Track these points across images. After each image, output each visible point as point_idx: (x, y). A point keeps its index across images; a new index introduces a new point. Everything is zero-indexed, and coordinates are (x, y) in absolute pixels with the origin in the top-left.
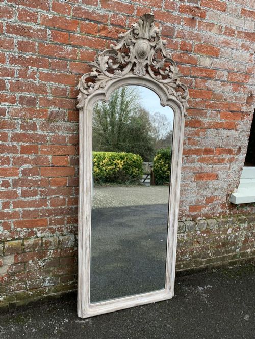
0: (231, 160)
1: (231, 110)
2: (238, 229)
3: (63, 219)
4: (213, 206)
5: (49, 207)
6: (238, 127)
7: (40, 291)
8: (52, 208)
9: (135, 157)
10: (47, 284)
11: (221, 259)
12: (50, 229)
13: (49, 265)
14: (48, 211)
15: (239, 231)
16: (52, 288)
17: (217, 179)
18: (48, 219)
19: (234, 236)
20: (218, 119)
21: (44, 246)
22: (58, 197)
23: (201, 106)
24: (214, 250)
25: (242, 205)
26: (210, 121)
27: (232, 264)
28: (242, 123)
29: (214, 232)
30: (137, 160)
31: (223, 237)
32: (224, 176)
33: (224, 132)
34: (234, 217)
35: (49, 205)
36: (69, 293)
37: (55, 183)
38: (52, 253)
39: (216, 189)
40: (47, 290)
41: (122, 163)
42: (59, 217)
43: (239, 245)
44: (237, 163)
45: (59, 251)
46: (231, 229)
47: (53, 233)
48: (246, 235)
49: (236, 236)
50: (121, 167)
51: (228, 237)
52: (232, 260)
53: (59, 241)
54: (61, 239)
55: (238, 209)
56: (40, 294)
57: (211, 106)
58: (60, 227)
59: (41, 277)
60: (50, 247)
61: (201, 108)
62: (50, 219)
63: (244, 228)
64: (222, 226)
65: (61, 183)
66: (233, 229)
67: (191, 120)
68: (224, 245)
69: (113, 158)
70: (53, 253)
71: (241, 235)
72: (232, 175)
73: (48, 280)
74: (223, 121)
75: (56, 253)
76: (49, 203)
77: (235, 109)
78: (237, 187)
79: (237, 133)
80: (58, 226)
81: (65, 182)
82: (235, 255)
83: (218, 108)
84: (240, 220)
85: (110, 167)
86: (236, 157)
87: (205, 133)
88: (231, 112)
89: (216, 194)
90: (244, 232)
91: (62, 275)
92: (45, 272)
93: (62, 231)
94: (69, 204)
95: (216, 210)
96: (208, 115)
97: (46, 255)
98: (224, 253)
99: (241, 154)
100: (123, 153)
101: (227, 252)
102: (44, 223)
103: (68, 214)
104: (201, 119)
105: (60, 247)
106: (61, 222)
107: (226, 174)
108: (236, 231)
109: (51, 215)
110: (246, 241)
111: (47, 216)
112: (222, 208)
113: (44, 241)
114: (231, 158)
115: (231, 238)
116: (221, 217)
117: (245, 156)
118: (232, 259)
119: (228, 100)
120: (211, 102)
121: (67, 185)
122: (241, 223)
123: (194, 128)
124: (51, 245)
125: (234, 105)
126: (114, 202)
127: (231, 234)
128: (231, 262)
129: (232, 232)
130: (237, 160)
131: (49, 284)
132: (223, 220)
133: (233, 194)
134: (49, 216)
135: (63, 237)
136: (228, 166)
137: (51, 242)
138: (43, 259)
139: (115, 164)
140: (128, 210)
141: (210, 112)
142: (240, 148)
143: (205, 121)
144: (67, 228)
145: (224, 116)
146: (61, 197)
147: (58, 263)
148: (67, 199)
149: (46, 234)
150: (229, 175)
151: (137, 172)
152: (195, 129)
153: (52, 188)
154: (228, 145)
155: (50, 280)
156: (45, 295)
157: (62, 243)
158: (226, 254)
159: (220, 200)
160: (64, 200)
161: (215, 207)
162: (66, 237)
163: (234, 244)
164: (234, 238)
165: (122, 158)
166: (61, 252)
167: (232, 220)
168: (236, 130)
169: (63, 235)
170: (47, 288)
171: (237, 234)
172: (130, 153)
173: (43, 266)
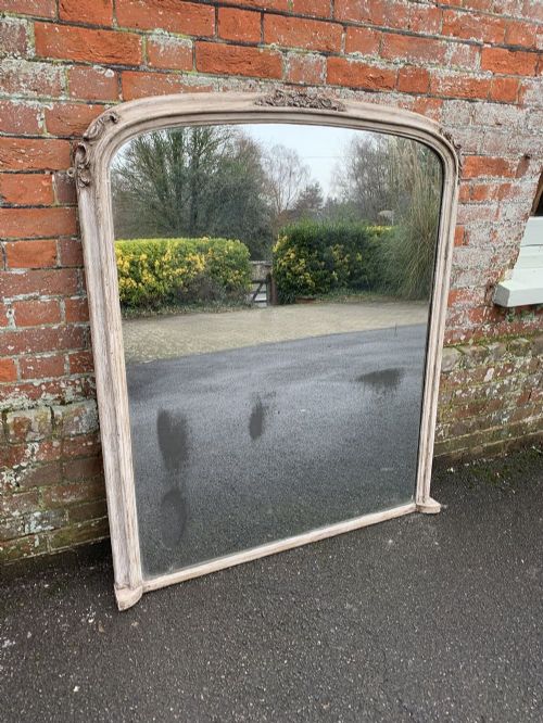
0: (503, 192)
1: (511, 42)
2: (510, 371)
3: (58, 361)
4: (453, 315)
5: (13, 327)
6: (527, 96)
7: (18, 547)
8: (21, 329)
9: (231, 245)
10: (34, 527)
11: (467, 442)
12: (23, 387)
13: (34, 480)
14: (12, 336)
15: (511, 374)
16: (51, 537)
17: (465, 244)
18: (16, 362)
19: (498, 386)
20: (477, 72)
21: (12, 432)
22: (36, 298)
23: (430, 27)
24: (451, 423)
25: (522, 311)
26: (453, 74)
27: (489, 451)
28: (536, 86)
29: (452, 378)
30: (236, 252)
31: (474, 390)
32: (483, 235)
33: (489, 111)
34: (501, 341)
35: (12, 320)
36: (96, 544)
37: (21, 257)
38: (37, 450)
39: (461, 271)
40: (37, 543)
41: (203, 259)
42: (46, 356)
43: (509, 408)
44: (517, 199)
45: (56, 443)
46: (493, 370)
47: (34, 397)
48: (527, 382)
49: (503, 386)
50: (202, 268)
51: (484, 389)
52: (490, 444)
53: (53, 417)
54: (58, 412)
55: (510, 321)
56: (18, 552)
57: (458, 30)
58: (54, 382)
59: (16, 513)
60: (30, 436)
61: (431, 33)
62: (22, 361)
63: (524, 367)
64: (472, 365)
65: (39, 258)
66: (497, 370)
67: (403, 71)
68: (474, 409)
69: (182, 251)
70: (41, 450)
71: (515, 383)
72: (501, 233)
73: (36, 518)
74: (488, 75)
75: (50, 449)
76: (11, 316)
77: (522, 41)
78: (512, 266)
79: (522, 114)
80: (46, 379)
81: (51, 252)
82: (500, 431)
83: (478, 35)
84: (515, 347)
85: (178, 270)
86: (515, 183)
87: (441, 110)
88: (512, 49)
89: (461, 283)
90: (524, 375)
91: (72, 504)
92: (25, 499)
93: (60, 391)
94: (69, 318)
95: (460, 325)
96: (449, 55)
97: (20, 456)
98: (473, 428)
99: (528, 176)
100: (205, 238)
101: (481, 425)
102: (6, 373)
103: (72, 347)
104: (429, 69)
105: (57, 432)
106: (53, 368)
107: (487, 230)
108: (504, 375)
109: (23, 349)
110: (527, 396)
111: (11, 353)
112: (474, 319)
113: (9, 421)
114: (503, 186)
115: (490, 393)
116: (471, 341)
117: (536, 180)
118: (491, 440)
119: (506, 13)
120: (460, 14)
121: (59, 263)
122: (517, 355)
123: (410, 94)
124: (30, 429)
125: (519, 27)
126: (191, 345)
127: (493, 383)
128: (489, 447)
129: (495, 377)
130: (517, 191)
131: (40, 527)
132: (475, 348)
133: (501, 283)
134: (16, 352)
135: (64, 408)
136: (494, 207)
137: (29, 422)
138: (15, 467)
139: (189, 264)
140: (224, 359)
141: (454, 46)
142: (527, 157)
143: (440, 72)
144: (73, 383)
145: (492, 63)
146: (44, 298)
147: (58, 475)
148: (63, 304)
149: (16, 403)
150: (493, 233)
151: (239, 277)
152: (412, 98)
153: (15, 271)
154: (496, 149)
155: (43, 518)
156: (33, 555)
157: (61, 424)
158: (477, 431)
159: (470, 298)
160: (54, 305)
161: (457, 317)
162: (73, 407)
163: (499, 406)
164: (500, 391)
165: (201, 250)
166: (62, 446)
167: (497, 349)
168: (520, 106)
169: (63, 403)
170: (36, 537)
171: (506, 382)
172: (220, 239)
173: (18, 485)
